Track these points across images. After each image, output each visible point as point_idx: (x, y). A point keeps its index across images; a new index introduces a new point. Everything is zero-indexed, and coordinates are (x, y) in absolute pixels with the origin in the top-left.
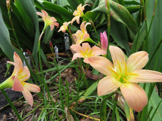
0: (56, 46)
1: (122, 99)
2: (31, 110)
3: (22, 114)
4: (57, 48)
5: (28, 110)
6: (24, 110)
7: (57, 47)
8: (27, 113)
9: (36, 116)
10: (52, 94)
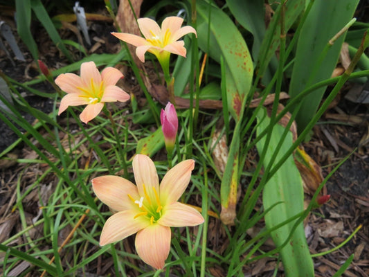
0: (77, 4)
1: (225, 155)
2: (37, 174)
3: (18, 183)
4: (82, 10)
5: (30, 174)
6: (23, 176)
7: (81, 5)
8: (30, 181)
9: (50, 187)
10: (81, 136)
